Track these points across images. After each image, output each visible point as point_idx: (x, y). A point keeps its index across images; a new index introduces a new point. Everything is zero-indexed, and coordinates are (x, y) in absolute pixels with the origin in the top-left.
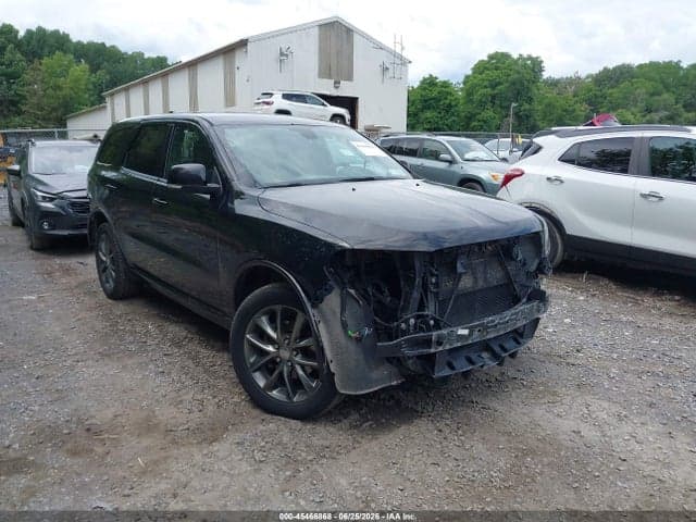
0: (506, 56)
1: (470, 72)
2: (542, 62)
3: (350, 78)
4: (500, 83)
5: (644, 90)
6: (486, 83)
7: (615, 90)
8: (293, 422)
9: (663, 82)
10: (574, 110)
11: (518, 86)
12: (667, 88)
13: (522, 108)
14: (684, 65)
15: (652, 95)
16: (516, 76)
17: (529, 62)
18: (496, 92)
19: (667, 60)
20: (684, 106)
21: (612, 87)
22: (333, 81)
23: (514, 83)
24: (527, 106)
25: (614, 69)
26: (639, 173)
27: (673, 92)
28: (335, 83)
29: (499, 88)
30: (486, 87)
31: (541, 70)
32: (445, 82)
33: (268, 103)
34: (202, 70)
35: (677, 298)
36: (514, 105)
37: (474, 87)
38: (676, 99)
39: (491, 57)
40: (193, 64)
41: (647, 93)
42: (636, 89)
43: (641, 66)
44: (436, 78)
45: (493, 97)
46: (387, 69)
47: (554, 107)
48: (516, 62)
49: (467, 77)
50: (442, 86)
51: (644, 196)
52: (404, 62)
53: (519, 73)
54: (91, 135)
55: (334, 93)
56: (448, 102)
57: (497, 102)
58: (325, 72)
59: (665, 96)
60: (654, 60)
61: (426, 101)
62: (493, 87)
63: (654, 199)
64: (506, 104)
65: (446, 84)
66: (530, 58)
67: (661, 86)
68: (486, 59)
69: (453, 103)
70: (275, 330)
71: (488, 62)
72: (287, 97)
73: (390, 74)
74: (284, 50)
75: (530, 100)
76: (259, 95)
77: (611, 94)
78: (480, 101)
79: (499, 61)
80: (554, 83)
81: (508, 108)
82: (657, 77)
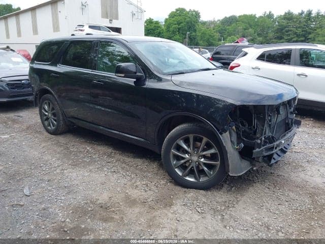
0: (183, 10)
1: (168, 17)
2: (199, 13)
3: (117, 18)
4: (181, 23)
5: (241, 27)
6: (176, 22)
7: (230, 27)
8: (201, 191)
9: (249, 24)
10: (214, 36)
11: (190, 24)
12: (251, 26)
13: (192, 34)
14: (257, 16)
15: (245, 29)
16: (189, 19)
17: (194, 13)
18: (180, 26)
19: (250, 14)
20: (258, 35)
21: (229, 25)
22: (108, 20)
23: (188, 23)
24: (194, 34)
25: (229, 17)
26: (295, 64)
27: (253, 29)
28: (110, 20)
29: (181, 24)
30: (175, 24)
31: (199, 17)
32: (157, 22)
33: (82, 30)
34: (39, 13)
35: (312, 119)
36: (188, 33)
37: (170, 24)
38: (255, 31)
39: (177, 10)
40: (33, 9)
41: (243, 29)
42: (238, 26)
43: (240, 17)
44: (153, 20)
45: (179, 29)
46: (134, 14)
47: (205, 34)
48: (188, 13)
49: (166, 19)
50: (155, 24)
51: (299, 75)
52: (142, 11)
53: (189, 17)
54: (5, 46)
55: (110, 25)
56: (158, 31)
57: (181, 31)
58: (105, 15)
59: (250, 30)
60: (245, 14)
61: (148, 30)
62: (179, 24)
63: (302, 76)
64: (184, 32)
65: (157, 23)
66: (194, 11)
67: (248, 26)
68: (175, 11)
69: (161, 32)
70: (189, 146)
71: (176, 12)
72: (91, 27)
73: (136, 17)
74: (84, 4)
75: (195, 31)
76: (76, 26)
77: (228, 29)
78: (173, 31)
79: (180, 12)
80: (204, 23)
81: (185, 34)
82: (247, 21)
